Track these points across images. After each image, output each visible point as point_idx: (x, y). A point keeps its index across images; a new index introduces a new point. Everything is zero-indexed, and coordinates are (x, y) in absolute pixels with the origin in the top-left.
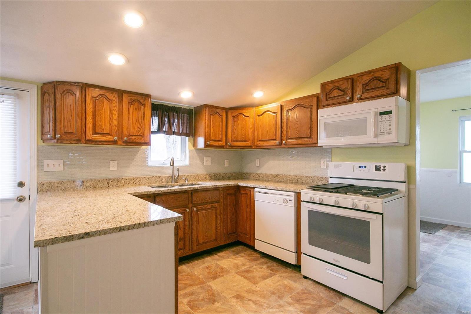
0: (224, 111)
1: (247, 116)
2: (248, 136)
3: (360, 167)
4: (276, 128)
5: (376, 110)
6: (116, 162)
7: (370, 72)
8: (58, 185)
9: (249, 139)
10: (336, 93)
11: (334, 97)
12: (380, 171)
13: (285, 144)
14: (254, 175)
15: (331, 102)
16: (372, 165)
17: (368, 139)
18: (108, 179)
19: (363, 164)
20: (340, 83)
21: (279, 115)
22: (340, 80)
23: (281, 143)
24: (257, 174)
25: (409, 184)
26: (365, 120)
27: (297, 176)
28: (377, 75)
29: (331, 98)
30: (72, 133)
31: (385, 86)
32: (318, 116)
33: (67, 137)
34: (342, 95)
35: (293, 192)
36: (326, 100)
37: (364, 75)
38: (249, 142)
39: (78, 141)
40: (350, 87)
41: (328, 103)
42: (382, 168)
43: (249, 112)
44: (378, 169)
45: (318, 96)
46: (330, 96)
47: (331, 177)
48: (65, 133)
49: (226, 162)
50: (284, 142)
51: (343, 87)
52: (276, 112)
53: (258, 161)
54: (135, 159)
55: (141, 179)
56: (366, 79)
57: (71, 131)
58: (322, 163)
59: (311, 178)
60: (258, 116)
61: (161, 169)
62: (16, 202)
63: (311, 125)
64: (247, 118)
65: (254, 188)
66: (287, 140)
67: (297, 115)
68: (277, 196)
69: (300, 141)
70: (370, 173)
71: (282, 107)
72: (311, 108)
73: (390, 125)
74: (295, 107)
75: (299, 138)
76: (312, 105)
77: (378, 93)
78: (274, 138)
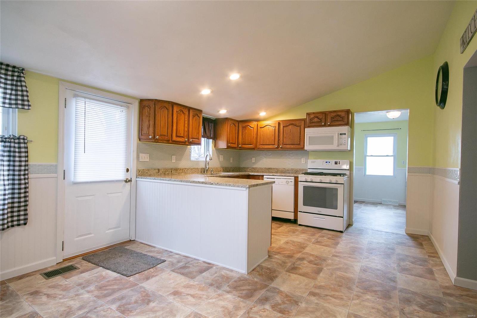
0: (237, 123)
2: (252, 141)
3: (326, 162)
4: (275, 137)
5: (338, 132)
6: (175, 156)
7: (335, 112)
8: (147, 171)
9: (253, 144)
10: (316, 120)
11: (315, 122)
12: (337, 164)
13: (281, 148)
14: (250, 169)
15: (313, 124)
16: (333, 162)
17: (334, 147)
18: (171, 168)
19: (327, 161)
20: (319, 115)
21: (277, 128)
22: (319, 113)
23: (278, 148)
24: (253, 168)
25: (350, 171)
26: (332, 137)
27: (285, 169)
28: (339, 113)
29: (313, 122)
30: (165, 135)
31: (342, 120)
32: (305, 132)
33: (162, 138)
34: (319, 122)
35: (293, 176)
36: (310, 123)
37: (332, 113)
39: (168, 142)
40: (324, 117)
41: (311, 125)
42: (338, 163)
43: (253, 124)
44: (336, 163)
45: (304, 120)
46: (312, 121)
47: (309, 169)
48: (161, 135)
49: (231, 159)
50: (281, 146)
51: (320, 117)
52: (275, 127)
53: (254, 159)
54: (184, 155)
55: (188, 169)
56: (333, 115)
57: (165, 134)
58: (302, 160)
59: (295, 169)
60: (260, 128)
61: (198, 162)
62: (124, 182)
63: (300, 137)
64: (252, 128)
65: (263, 176)
66: (283, 145)
67: (290, 130)
68: (281, 179)
69: (292, 146)
70: (332, 165)
71: (279, 124)
72: (300, 127)
73: (345, 140)
74: (289, 125)
75: (292, 144)
76: (301, 125)
77: (340, 123)
78: (273, 143)
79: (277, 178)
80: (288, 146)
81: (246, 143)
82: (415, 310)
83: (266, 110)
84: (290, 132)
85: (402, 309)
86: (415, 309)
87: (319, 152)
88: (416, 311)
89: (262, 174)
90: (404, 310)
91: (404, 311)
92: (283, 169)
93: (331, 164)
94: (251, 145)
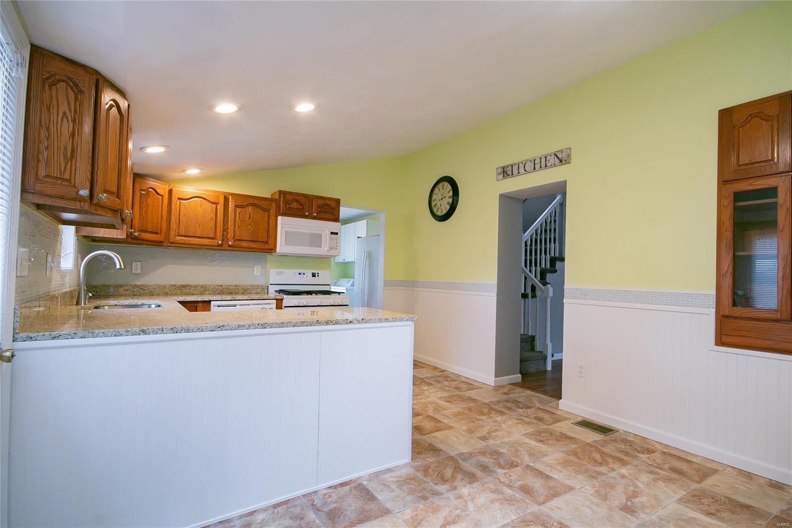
1: (160, 193)
2: (160, 226)
4: (216, 223)
5: (330, 230)
7: (322, 198)
9: (161, 231)
10: (295, 205)
11: (294, 208)
12: (315, 276)
13: (231, 246)
14: (127, 288)
15: (291, 212)
16: (309, 273)
17: (323, 251)
19: (301, 271)
20: (300, 198)
21: (220, 207)
22: (300, 195)
23: (221, 245)
26: (320, 236)
27: (221, 286)
28: (329, 202)
29: (291, 208)
31: (332, 213)
32: (278, 223)
33: (109, 201)
34: (300, 209)
36: (286, 209)
37: (318, 198)
38: (160, 235)
40: (307, 204)
41: (287, 212)
42: (317, 275)
43: (162, 188)
44: (314, 275)
46: (291, 206)
47: (270, 284)
48: (107, 191)
50: (229, 243)
51: (301, 202)
52: (217, 204)
56: (321, 202)
57: (113, 190)
58: (255, 269)
59: (242, 287)
60: (178, 199)
63: (268, 230)
64: (160, 197)
65: (209, 302)
66: (234, 241)
67: (250, 214)
68: (250, 306)
69: (253, 245)
70: (308, 279)
71: (226, 199)
72: (269, 212)
73: (337, 243)
74: (247, 206)
75: (252, 241)
76: (270, 210)
77: (328, 216)
78: (212, 236)
79: (241, 305)
80: (244, 244)
81: (149, 230)
83: (199, 165)
84: (250, 218)
87: (294, 257)
89: (206, 298)
92: (216, 287)
93: (307, 276)
94: (156, 233)
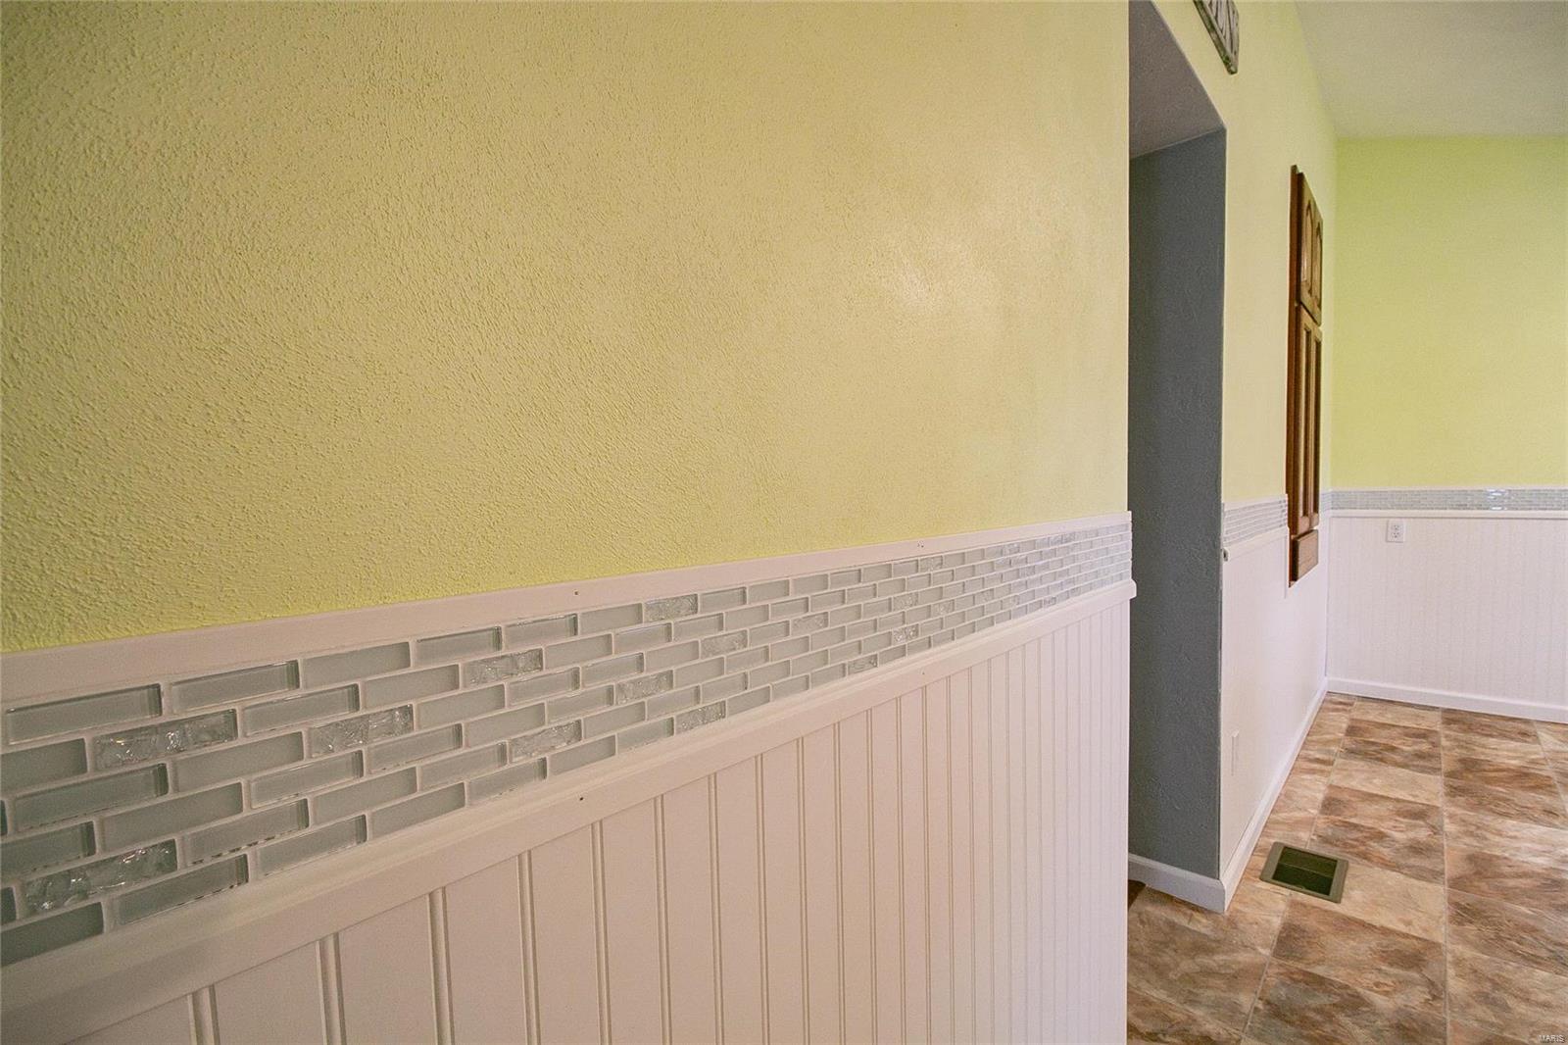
82: (1386, 993)
85: (1435, 998)
86: (1386, 998)
88: (1386, 989)
90: (1428, 997)
91: (1429, 992)
